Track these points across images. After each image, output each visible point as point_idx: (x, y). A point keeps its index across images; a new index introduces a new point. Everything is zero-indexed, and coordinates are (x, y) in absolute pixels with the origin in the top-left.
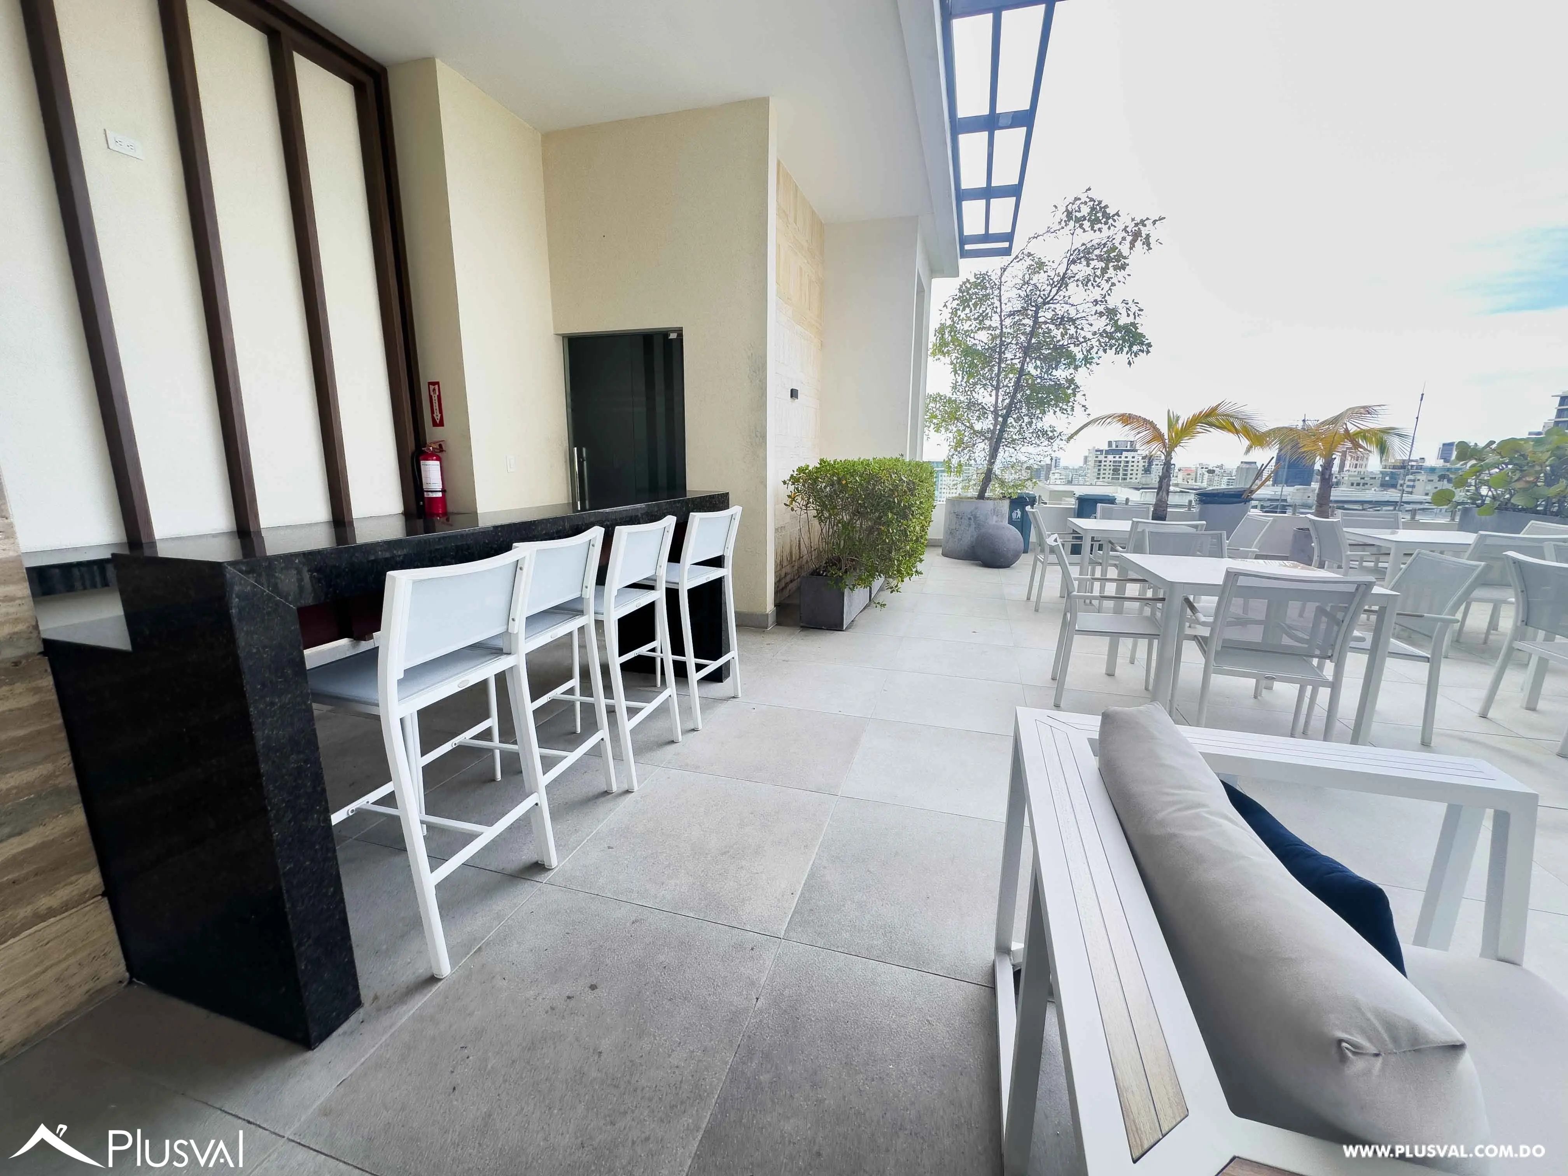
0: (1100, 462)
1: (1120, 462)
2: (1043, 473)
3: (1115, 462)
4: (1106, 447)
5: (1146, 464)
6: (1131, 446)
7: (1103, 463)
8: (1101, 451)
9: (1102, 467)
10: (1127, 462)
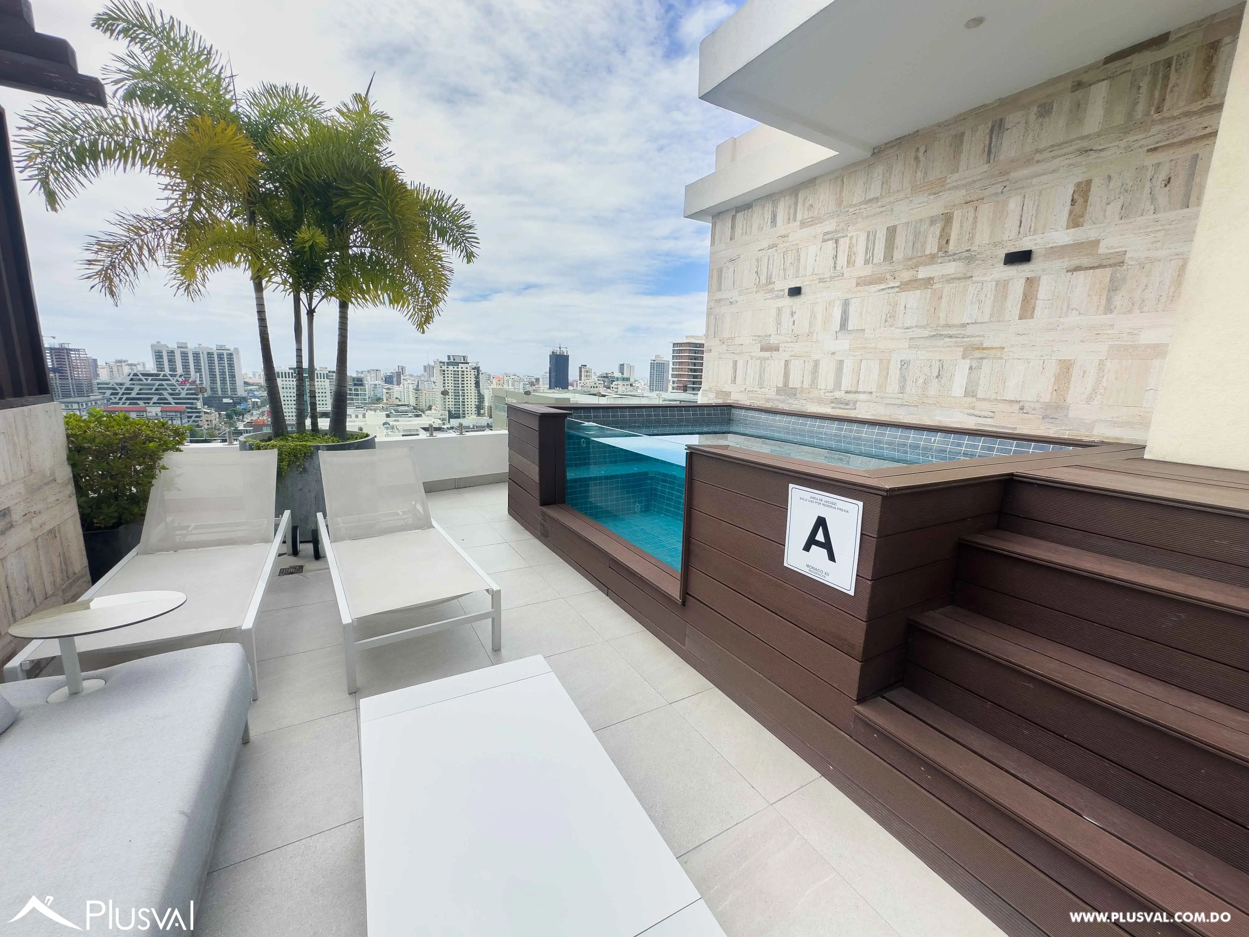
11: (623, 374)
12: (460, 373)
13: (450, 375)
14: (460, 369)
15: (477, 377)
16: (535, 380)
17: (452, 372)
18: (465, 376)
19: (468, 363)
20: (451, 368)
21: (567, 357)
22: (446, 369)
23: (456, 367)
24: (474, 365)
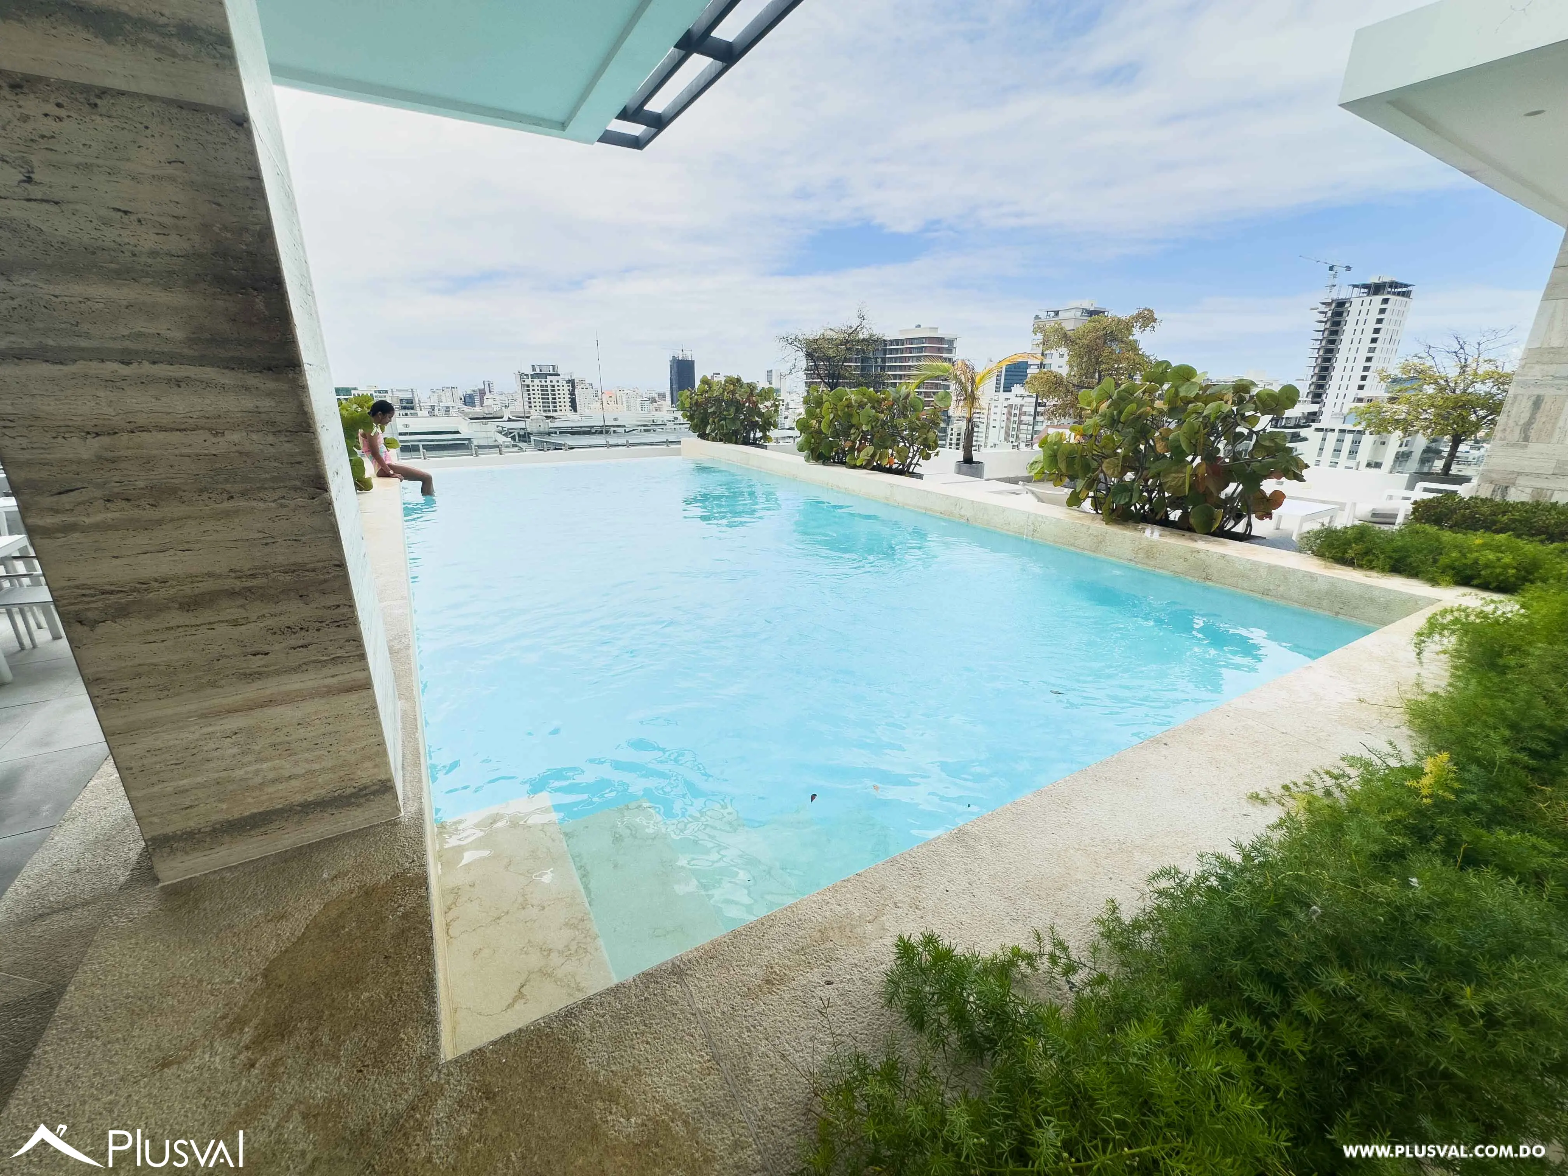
0: (528, 386)
1: (547, 386)
2: (477, 399)
3: (541, 386)
4: (530, 372)
5: (571, 388)
6: (554, 369)
7: (531, 388)
8: (527, 375)
9: (531, 392)
10: (553, 386)
11: (771, 383)
12: (549, 388)
13: (536, 392)
14: (549, 383)
15: (572, 393)
16: (656, 395)
17: (539, 388)
18: (557, 392)
19: (558, 375)
20: (537, 382)
21: (692, 363)
22: (531, 384)
23: (543, 381)
24: (568, 378)
